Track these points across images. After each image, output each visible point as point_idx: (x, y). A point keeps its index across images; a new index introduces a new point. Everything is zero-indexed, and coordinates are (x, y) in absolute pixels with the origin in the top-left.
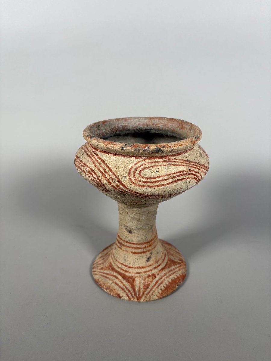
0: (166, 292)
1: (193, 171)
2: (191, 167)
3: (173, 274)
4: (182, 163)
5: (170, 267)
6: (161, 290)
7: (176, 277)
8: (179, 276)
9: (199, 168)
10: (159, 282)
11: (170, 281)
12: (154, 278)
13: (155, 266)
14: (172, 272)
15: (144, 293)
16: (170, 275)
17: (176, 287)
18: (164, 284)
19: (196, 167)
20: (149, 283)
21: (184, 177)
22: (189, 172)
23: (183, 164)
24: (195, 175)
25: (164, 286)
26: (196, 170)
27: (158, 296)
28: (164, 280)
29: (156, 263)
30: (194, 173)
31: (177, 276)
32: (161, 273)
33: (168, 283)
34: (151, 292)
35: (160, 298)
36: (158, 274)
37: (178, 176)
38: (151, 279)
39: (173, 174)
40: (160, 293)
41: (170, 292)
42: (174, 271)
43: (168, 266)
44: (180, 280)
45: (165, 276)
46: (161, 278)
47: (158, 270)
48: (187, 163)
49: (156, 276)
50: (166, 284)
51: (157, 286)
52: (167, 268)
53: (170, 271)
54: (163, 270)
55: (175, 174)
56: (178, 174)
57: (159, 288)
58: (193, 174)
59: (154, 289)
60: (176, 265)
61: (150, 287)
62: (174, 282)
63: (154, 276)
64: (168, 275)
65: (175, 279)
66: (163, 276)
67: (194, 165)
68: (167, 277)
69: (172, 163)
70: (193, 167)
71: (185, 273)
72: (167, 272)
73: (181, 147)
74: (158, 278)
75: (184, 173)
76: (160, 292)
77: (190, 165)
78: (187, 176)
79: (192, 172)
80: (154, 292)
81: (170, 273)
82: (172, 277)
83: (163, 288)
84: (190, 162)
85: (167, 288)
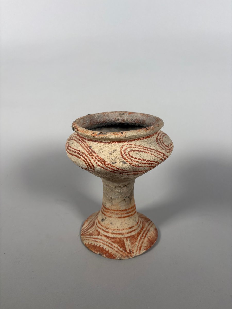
0: (91, 247)
1: (86, 155)
2: (87, 152)
3: (109, 247)
4: (86, 146)
5: (114, 242)
6: (91, 244)
7: (107, 250)
8: (110, 252)
9: (93, 156)
10: (97, 240)
11: (101, 247)
12: (98, 235)
13: (103, 229)
14: (110, 245)
15: (87, 235)
16: (107, 245)
17: (97, 252)
18: (96, 243)
19: (91, 154)
20: (94, 234)
21: (78, 155)
22: (82, 154)
23: (85, 148)
24: (85, 159)
25: (95, 244)
26: (89, 157)
27: (86, 243)
28: (100, 242)
29: (105, 228)
30: (86, 157)
31: (109, 250)
32: (103, 237)
33: (98, 245)
34: (88, 239)
35: (85, 245)
36: (101, 236)
37: (76, 152)
38: (96, 233)
39: (75, 149)
40: (88, 243)
41: (91, 250)
42: (112, 247)
43: (113, 240)
44: (106, 254)
45: (103, 242)
46: (100, 240)
47: (103, 233)
48: (88, 149)
49: (100, 236)
50: (97, 245)
51: (94, 240)
52: (111, 240)
53: (109, 243)
54: (106, 238)
55: (76, 150)
56: (77, 151)
57: (92, 242)
58: (84, 158)
59: (90, 239)
60: (121, 248)
61: (91, 237)
62: (102, 250)
63: (99, 234)
64: (105, 243)
65: (105, 250)
66: (102, 240)
67: (90, 152)
68: (103, 243)
69: (81, 143)
70: (89, 154)
71: (116, 256)
72: (107, 241)
73: (82, 133)
74: (99, 237)
75: (79, 152)
76: (90, 243)
77: (88, 151)
78: (80, 156)
79: (84, 156)
80: (89, 240)
81: (108, 244)
82: (105, 247)
83: (93, 244)
84: (90, 149)
85: (95, 247)
